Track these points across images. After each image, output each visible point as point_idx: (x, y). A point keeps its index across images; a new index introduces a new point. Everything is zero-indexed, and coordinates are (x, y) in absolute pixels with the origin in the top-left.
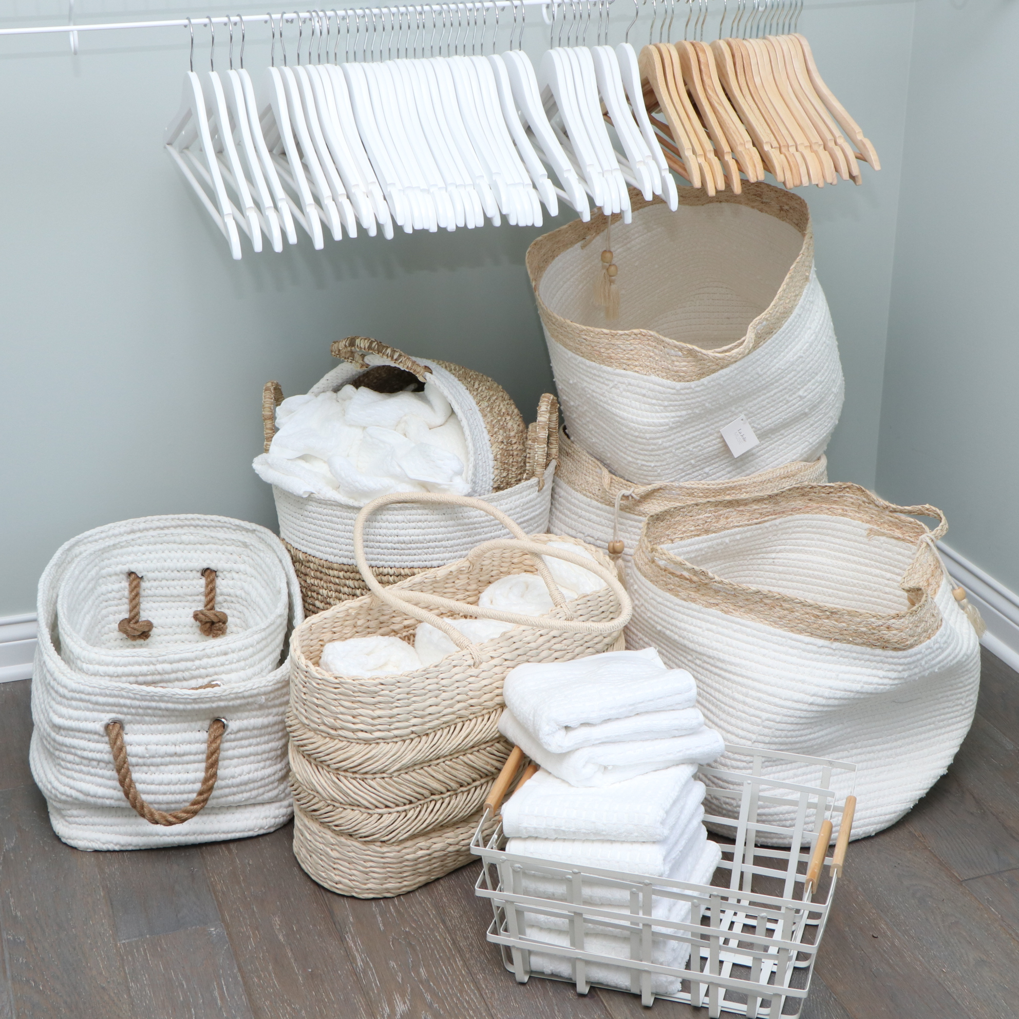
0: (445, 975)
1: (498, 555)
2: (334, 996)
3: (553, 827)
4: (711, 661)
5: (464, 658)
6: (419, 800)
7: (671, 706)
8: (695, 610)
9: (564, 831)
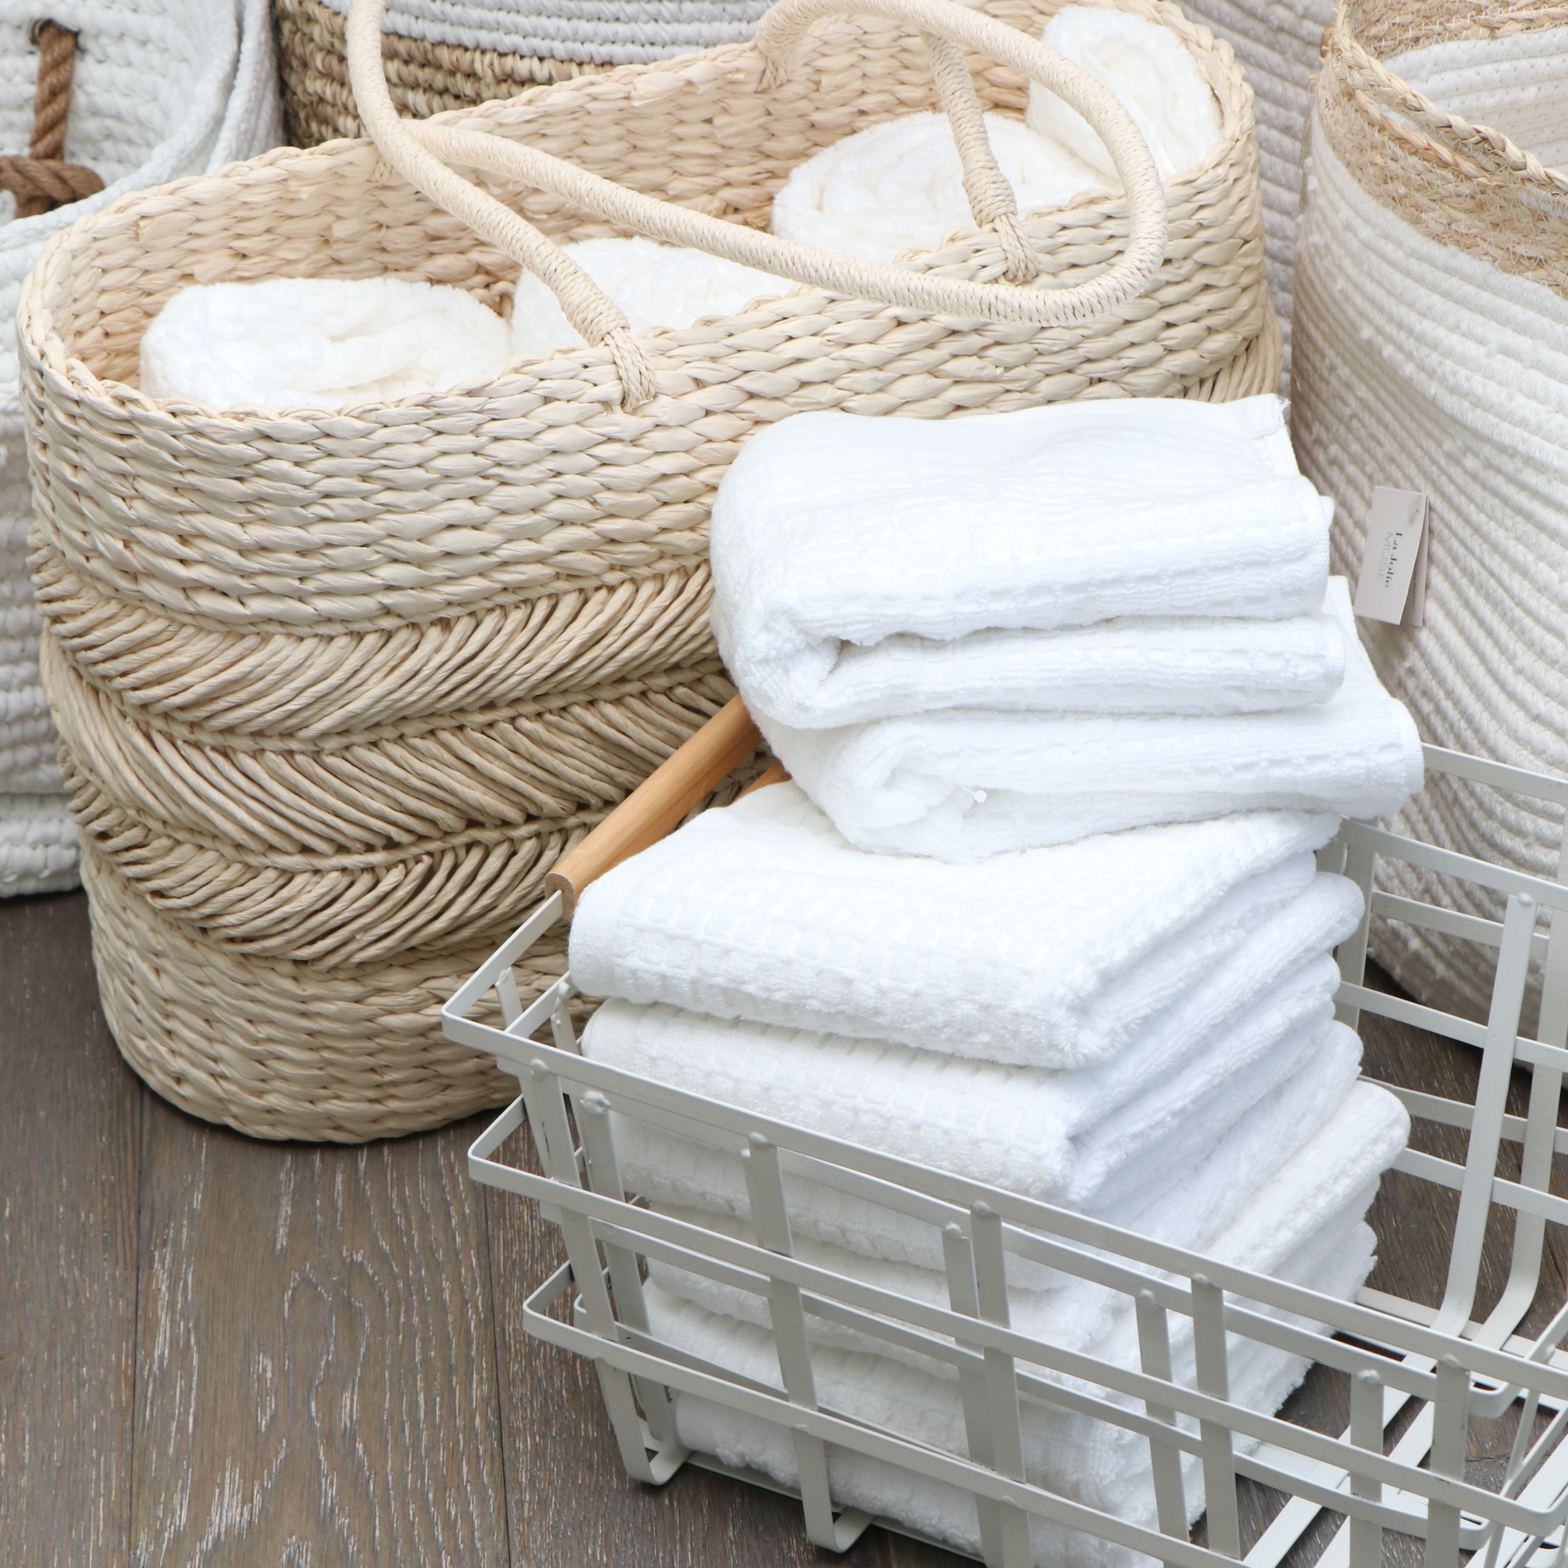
0: (415, 1425)
1: (882, 39)
2: (34, 1449)
3: (720, 981)
4: (1509, 465)
5: (586, 374)
6: (421, 838)
7: (1228, 603)
8: (1467, 278)
9: (751, 998)
